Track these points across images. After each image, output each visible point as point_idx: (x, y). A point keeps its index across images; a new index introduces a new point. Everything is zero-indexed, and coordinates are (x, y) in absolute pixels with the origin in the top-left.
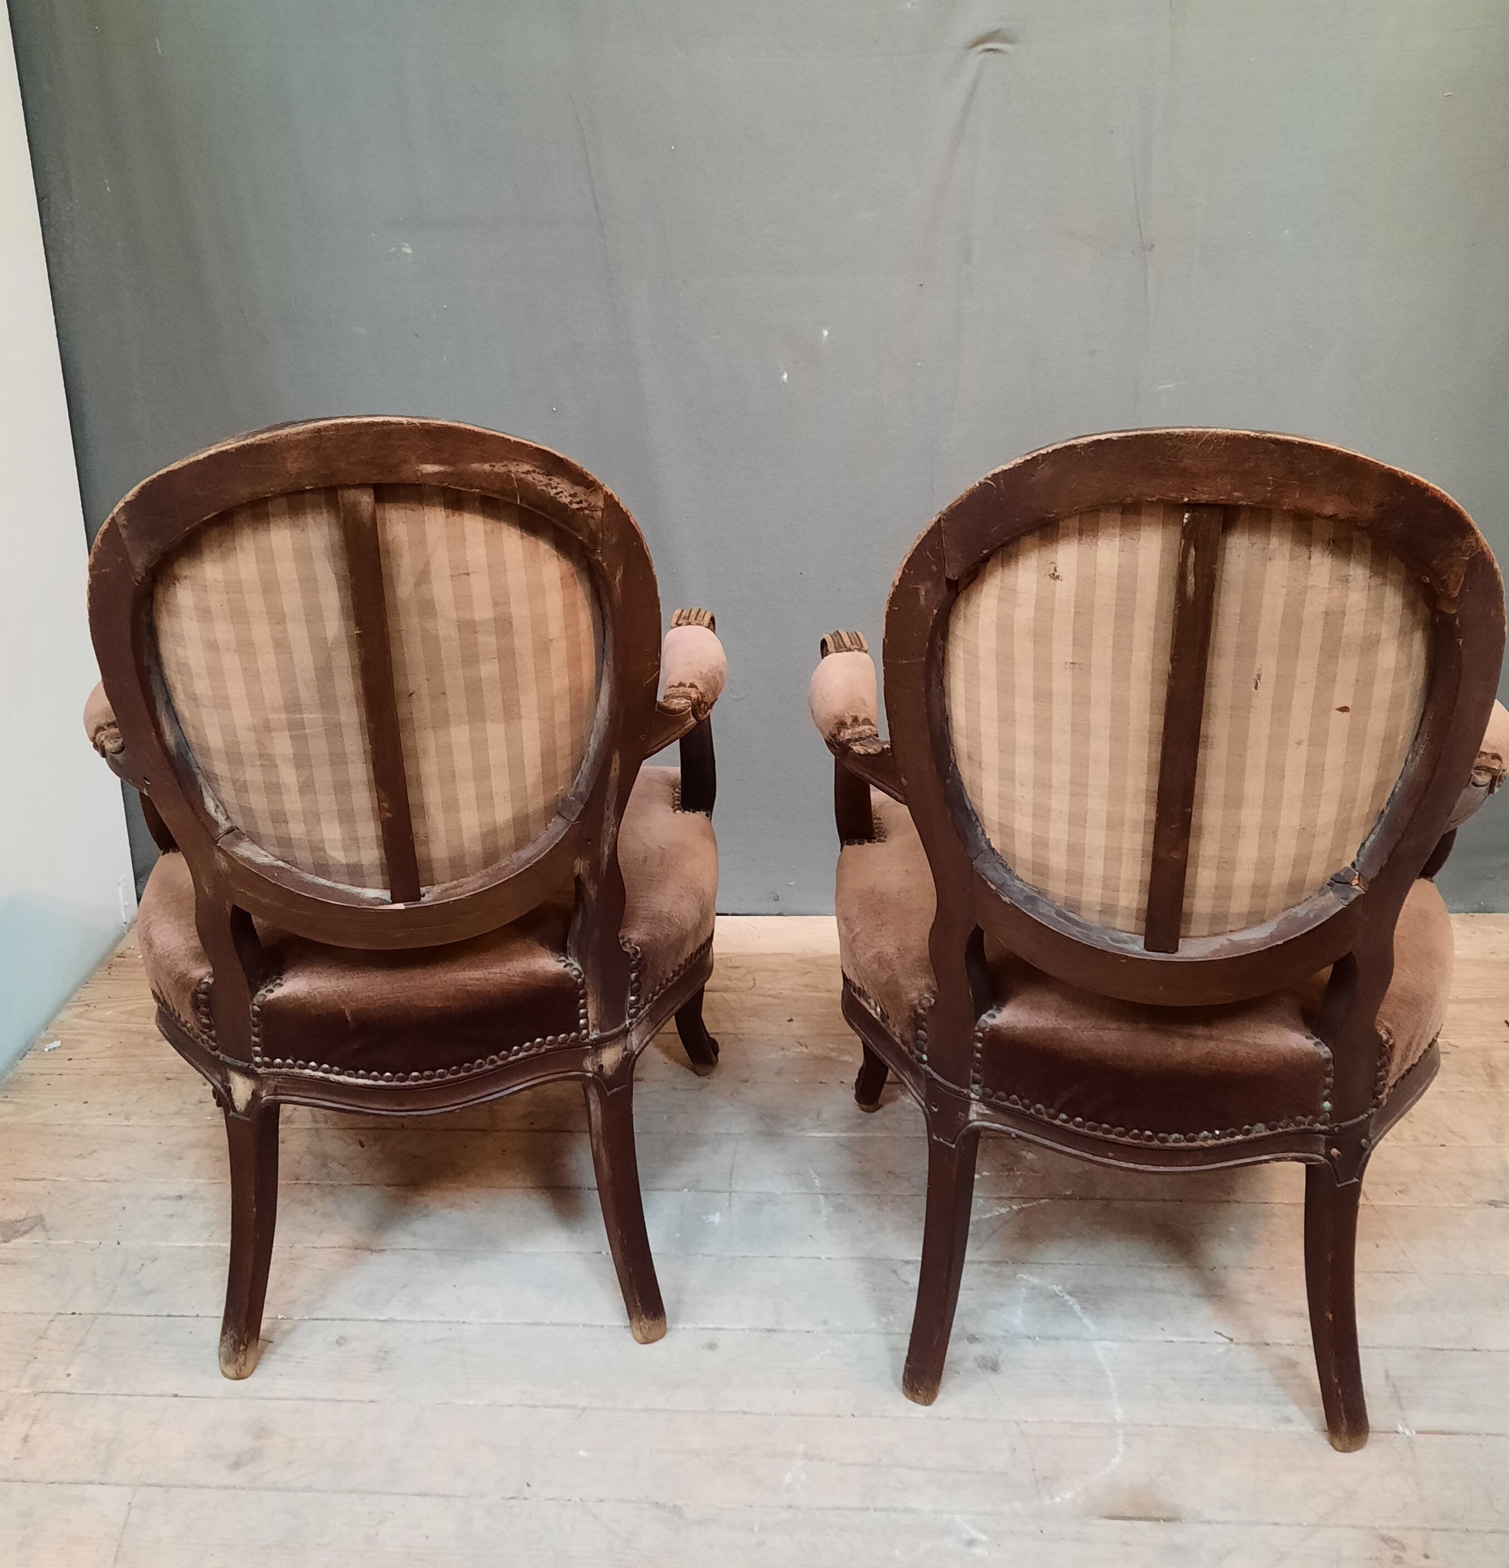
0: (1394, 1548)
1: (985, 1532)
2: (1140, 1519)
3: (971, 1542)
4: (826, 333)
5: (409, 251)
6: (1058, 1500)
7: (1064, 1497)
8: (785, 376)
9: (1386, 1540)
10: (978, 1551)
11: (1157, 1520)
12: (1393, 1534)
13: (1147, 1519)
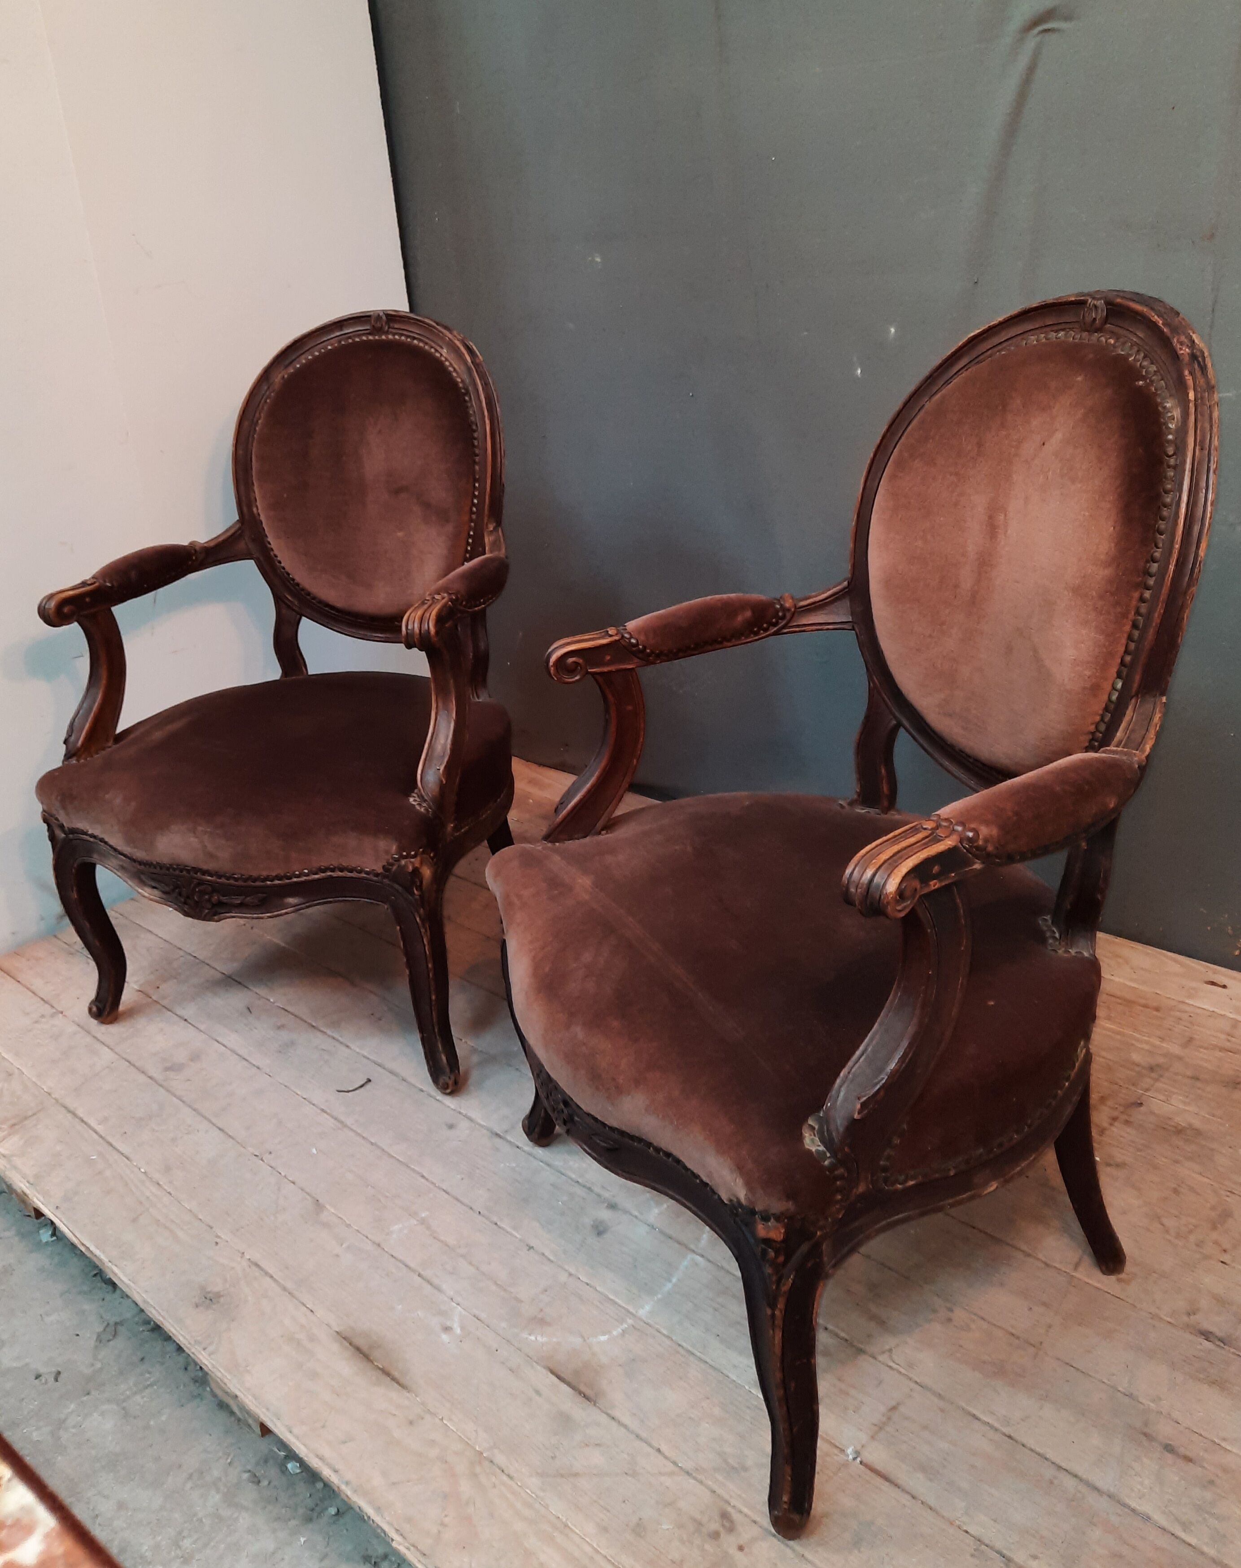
0: (723, 1526)
1: (463, 1328)
2: (569, 1384)
3: (447, 1329)
4: (893, 330)
5: (598, 260)
6: (533, 1338)
7: (538, 1339)
8: (859, 371)
9: (725, 1516)
10: (445, 1337)
11: (580, 1393)
12: (735, 1516)
13: (573, 1388)
